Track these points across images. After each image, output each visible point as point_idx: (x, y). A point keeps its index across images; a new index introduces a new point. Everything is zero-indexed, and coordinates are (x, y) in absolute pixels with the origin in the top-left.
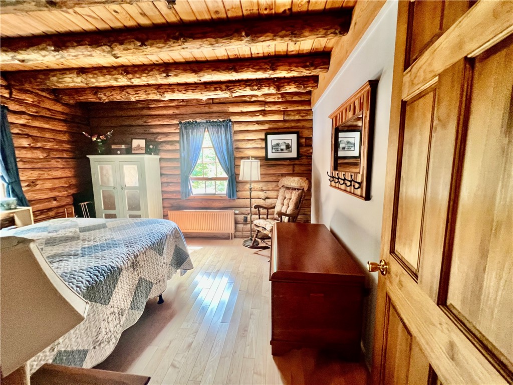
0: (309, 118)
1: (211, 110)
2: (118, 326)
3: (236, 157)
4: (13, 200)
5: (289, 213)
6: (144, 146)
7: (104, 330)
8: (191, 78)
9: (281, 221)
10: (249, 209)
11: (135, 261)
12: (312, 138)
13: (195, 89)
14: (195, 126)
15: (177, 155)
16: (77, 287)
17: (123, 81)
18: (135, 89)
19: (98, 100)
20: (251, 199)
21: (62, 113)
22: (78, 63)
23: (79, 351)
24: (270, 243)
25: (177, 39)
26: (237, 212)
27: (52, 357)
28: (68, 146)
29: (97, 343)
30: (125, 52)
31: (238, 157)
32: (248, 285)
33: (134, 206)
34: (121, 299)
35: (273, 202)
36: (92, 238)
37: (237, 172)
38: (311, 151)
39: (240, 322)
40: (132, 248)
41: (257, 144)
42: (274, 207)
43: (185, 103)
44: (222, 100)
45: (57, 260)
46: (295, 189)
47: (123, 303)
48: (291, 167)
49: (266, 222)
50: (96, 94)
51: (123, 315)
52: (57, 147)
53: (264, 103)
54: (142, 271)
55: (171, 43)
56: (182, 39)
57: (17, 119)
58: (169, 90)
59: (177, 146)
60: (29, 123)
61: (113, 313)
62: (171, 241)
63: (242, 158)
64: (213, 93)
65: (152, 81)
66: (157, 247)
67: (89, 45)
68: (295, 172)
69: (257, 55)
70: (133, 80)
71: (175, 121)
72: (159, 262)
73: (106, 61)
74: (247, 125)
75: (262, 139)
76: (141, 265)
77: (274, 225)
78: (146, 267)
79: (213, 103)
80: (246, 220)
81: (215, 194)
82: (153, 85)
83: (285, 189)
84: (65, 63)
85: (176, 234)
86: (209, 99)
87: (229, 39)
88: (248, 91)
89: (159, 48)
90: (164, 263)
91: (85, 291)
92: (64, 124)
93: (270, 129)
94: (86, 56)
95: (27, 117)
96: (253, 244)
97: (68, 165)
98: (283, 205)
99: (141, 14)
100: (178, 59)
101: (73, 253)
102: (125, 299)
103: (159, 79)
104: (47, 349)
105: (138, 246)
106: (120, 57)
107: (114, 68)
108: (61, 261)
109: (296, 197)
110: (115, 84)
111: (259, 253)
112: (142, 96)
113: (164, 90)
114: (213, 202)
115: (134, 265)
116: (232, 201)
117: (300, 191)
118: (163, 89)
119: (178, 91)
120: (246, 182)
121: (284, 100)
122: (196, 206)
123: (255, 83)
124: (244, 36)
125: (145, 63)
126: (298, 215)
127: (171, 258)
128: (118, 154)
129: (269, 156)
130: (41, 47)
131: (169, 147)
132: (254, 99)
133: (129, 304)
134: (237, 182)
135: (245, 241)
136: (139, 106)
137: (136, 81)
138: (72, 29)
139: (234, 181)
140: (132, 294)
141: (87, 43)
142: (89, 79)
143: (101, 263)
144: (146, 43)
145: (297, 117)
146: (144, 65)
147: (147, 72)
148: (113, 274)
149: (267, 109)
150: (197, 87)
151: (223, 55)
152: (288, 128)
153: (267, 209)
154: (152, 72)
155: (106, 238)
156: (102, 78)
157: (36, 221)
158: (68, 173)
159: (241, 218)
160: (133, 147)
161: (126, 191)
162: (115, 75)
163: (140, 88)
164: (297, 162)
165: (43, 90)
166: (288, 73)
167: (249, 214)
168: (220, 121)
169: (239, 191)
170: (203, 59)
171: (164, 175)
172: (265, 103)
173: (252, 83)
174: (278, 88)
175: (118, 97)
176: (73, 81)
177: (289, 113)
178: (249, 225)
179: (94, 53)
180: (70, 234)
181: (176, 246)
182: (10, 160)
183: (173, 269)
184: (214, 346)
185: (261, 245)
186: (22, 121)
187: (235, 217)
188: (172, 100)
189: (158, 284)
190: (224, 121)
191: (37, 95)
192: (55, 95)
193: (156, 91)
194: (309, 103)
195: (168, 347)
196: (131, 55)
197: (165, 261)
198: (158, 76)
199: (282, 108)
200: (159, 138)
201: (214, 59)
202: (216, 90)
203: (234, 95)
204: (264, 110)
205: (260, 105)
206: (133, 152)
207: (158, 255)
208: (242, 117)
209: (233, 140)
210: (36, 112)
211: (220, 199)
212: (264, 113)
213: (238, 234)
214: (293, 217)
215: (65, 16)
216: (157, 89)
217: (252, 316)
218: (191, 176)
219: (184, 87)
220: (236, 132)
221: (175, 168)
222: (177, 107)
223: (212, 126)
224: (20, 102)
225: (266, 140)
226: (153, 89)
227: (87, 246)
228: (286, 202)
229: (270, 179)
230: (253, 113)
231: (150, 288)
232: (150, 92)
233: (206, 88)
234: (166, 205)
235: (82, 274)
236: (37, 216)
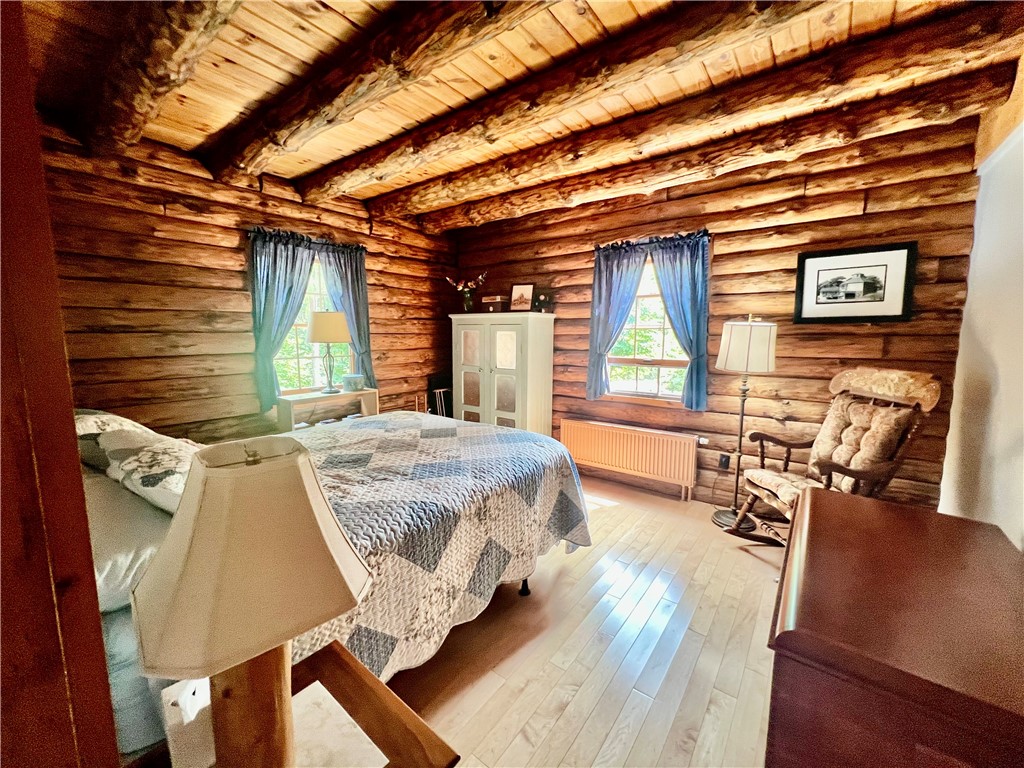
0: (961, 197)
1: (662, 216)
2: (446, 614)
3: (713, 316)
4: (361, 377)
5: (860, 468)
6: (531, 298)
7: (423, 614)
8: (620, 152)
9: (829, 485)
10: (737, 438)
11: (482, 506)
12: (967, 256)
13: (631, 175)
14: (626, 251)
15: (585, 313)
16: (392, 530)
17: (503, 183)
18: (523, 195)
19: (469, 224)
20: (743, 415)
21: (426, 250)
22: (445, 167)
23: (385, 636)
24: (785, 534)
25: (593, 73)
26: (704, 441)
27: (349, 631)
28: (428, 300)
29: (412, 634)
30: (504, 127)
31: (719, 316)
32: (713, 623)
33: (507, 404)
34: (454, 569)
35: (808, 430)
36: (432, 451)
37: (712, 350)
38: (960, 295)
39: (680, 710)
40: (482, 482)
41: (774, 283)
42: (810, 445)
43: (608, 209)
44: (691, 189)
45: (382, 476)
46: (887, 404)
47: (456, 576)
48: (878, 343)
49: (780, 480)
50: (467, 213)
51: (454, 599)
52: (415, 302)
53: (802, 179)
54: (493, 528)
55: (580, 87)
56: (603, 70)
57: (374, 263)
58: (580, 186)
59: (588, 296)
60: (386, 268)
61: (438, 590)
62: (551, 481)
63: (729, 317)
64: (671, 176)
65: (549, 175)
66: (525, 486)
67: (455, 131)
68: (890, 356)
69: (789, 57)
70: (518, 179)
71: (588, 246)
72: (526, 518)
73: (480, 154)
74: (749, 240)
75: (789, 271)
76: (493, 516)
77: (804, 490)
78: (502, 522)
79: (669, 199)
80: (725, 463)
81: (655, 396)
82: (553, 182)
83: (848, 401)
84: (430, 171)
85: (562, 469)
86: (658, 192)
87: (711, 34)
88: (759, 156)
89: (560, 103)
90: (535, 521)
91: (401, 540)
92: (425, 267)
93: (814, 242)
94: (450, 150)
95: (384, 260)
96: (739, 525)
97: (426, 329)
98: (840, 442)
99: (532, 46)
100: (597, 119)
101: (401, 470)
102: (461, 570)
103: (561, 167)
104: (343, 617)
105: (491, 479)
106: (497, 139)
107: (492, 163)
108: (385, 479)
109: (886, 428)
110: (492, 190)
111: (754, 550)
112: (534, 206)
113: (570, 188)
114: (650, 412)
115: (481, 514)
116: (695, 415)
117: (904, 412)
118: (569, 186)
119: (597, 184)
120: (736, 375)
121: (870, 159)
122: (615, 416)
123: (780, 132)
124: (753, 14)
125: (539, 142)
126: (890, 477)
127: (549, 515)
128: (489, 312)
129: (807, 313)
130: (399, 151)
131: (572, 298)
132: (774, 173)
133: (467, 581)
134: (710, 373)
135: (718, 514)
136: (530, 224)
137: (525, 180)
138: (435, 111)
139: (702, 370)
140: (473, 563)
141: (453, 128)
142: (456, 189)
143: (430, 497)
144: (538, 101)
145: (913, 202)
146: (538, 145)
147: (541, 157)
148: (445, 522)
149: (813, 190)
150: (632, 170)
151: (697, 82)
152: (879, 235)
153: (789, 446)
154: (550, 156)
155: (451, 454)
156: (474, 183)
157: (381, 411)
158: (425, 342)
159: (713, 456)
160: (513, 299)
161: (497, 376)
162: (491, 174)
163: (532, 192)
164: (901, 328)
165: (405, 218)
166: (893, 76)
167: (734, 450)
168: (681, 237)
169: (714, 393)
170: (651, 105)
171: (561, 350)
172: (807, 178)
173: (771, 134)
174: (852, 130)
175: (498, 214)
176: (438, 198)
177: (886, 192)
178: (733, 478)
179: (461, 143)
180: (408, 439)
181: (561, 493)
182: (363, 321)
183: (552, 537)
184: (612, 735)
185: (761, 531)
186: (379, 267)
187: (698, 454)
188: (584, 206)
189: (520, 559)
190: (689, 236)
191: (398, 226)
192: (419, 225)
193: (556, 193)
194: (968, 152)
195: (522, 690)
196: (513, 130)
197: (537, 517)
198: (559, 162)
199: (860, 183)
200: (556, 280)
201: (675, 97)
202: (676, 167)
203: (720, 171)
204: (803, 197)
205: (791, 184)
206: (513, 308)
207: (525, 503)
208: (739, 221)
209: (709, 276)
210: (396, 252)
211: (668, 408)
212: (800, 204)
213: (702, 491)
214: (870, 482)
215: (424, 92)
216: (558, 188)
217: (713, 708)
218: (610, 355)
219: (607, 175)
220: (718, 258)
221: (581, 337)
222: (594, 218)
223: (663, 248)
224: (379, 239)
225: (800, 272)
226: (551, 190)
227: (422, 462)
228: (848, 435)
229: (805, 371)
230: (768, 209)
231: (506, 563)
232: (547, 196)
233: (654, 168)
234: (558, 408)
235: (401, 511)
236: (384, 404)
